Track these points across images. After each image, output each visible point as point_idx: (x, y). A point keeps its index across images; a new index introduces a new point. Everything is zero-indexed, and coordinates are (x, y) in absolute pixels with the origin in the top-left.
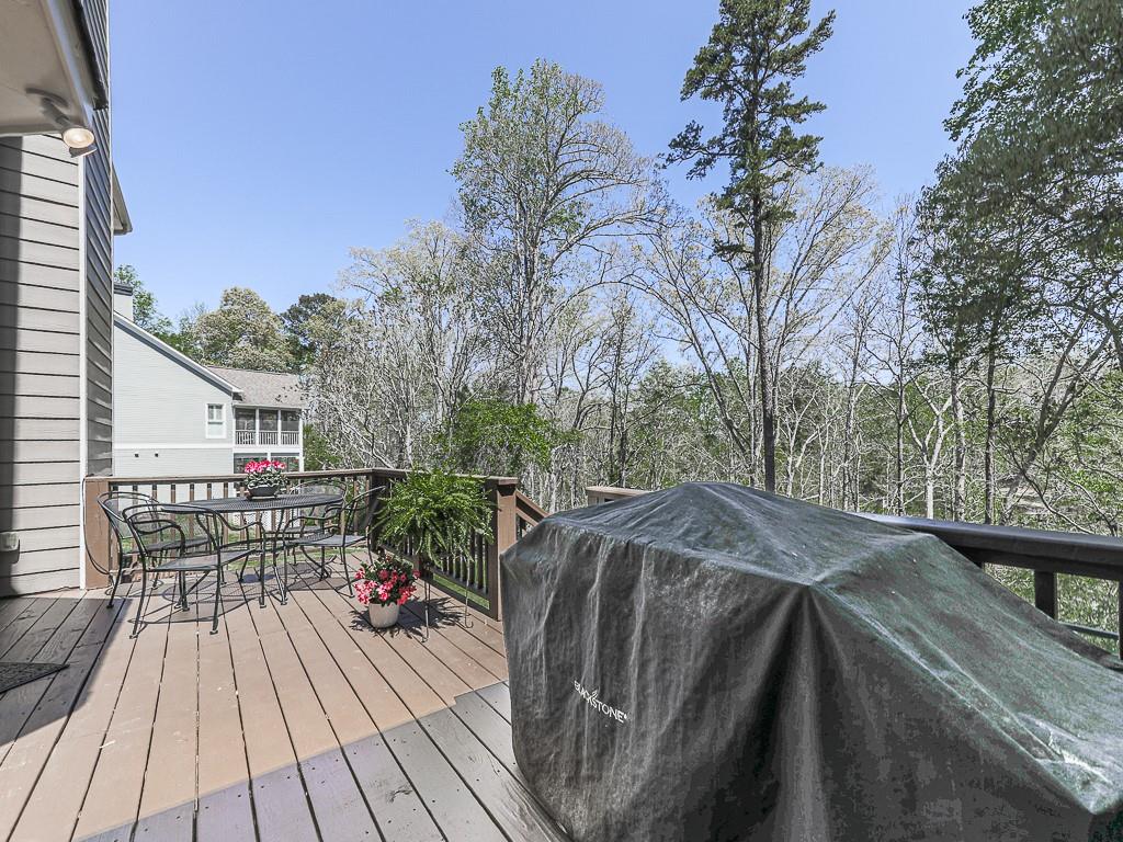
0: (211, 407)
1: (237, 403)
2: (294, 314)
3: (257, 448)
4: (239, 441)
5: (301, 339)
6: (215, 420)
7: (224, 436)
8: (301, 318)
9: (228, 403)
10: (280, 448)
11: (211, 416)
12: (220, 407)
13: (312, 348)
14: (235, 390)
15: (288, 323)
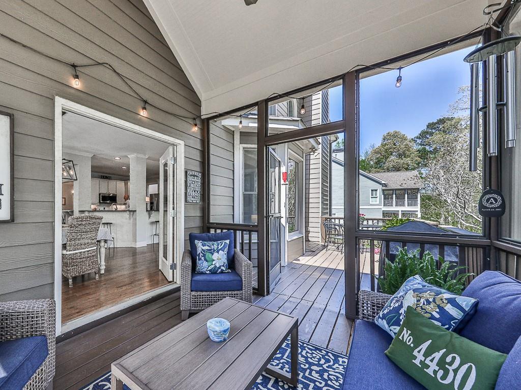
0: (372, 191)
1: (384, 188)
2: (423, 135)
3: (394, 208)
4: (385, 205)
5: (427, 148)
6: (374, 196)
7: (378, 203)
8: (428, 136)
9: (380, 188)
10: (406, 208)
11: (372, 195)
12: (376, 190)
13: (436, 151)
14: (383, 182)
15: (419, 141)
